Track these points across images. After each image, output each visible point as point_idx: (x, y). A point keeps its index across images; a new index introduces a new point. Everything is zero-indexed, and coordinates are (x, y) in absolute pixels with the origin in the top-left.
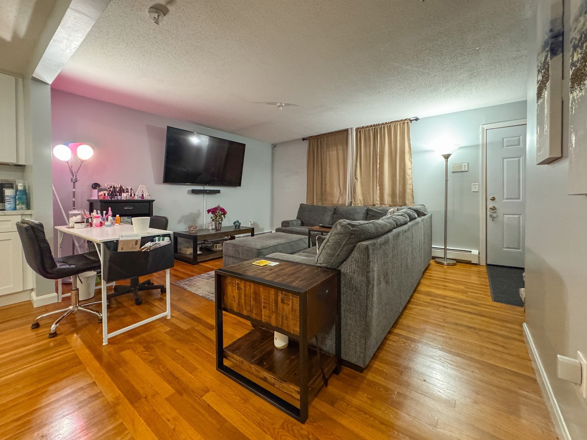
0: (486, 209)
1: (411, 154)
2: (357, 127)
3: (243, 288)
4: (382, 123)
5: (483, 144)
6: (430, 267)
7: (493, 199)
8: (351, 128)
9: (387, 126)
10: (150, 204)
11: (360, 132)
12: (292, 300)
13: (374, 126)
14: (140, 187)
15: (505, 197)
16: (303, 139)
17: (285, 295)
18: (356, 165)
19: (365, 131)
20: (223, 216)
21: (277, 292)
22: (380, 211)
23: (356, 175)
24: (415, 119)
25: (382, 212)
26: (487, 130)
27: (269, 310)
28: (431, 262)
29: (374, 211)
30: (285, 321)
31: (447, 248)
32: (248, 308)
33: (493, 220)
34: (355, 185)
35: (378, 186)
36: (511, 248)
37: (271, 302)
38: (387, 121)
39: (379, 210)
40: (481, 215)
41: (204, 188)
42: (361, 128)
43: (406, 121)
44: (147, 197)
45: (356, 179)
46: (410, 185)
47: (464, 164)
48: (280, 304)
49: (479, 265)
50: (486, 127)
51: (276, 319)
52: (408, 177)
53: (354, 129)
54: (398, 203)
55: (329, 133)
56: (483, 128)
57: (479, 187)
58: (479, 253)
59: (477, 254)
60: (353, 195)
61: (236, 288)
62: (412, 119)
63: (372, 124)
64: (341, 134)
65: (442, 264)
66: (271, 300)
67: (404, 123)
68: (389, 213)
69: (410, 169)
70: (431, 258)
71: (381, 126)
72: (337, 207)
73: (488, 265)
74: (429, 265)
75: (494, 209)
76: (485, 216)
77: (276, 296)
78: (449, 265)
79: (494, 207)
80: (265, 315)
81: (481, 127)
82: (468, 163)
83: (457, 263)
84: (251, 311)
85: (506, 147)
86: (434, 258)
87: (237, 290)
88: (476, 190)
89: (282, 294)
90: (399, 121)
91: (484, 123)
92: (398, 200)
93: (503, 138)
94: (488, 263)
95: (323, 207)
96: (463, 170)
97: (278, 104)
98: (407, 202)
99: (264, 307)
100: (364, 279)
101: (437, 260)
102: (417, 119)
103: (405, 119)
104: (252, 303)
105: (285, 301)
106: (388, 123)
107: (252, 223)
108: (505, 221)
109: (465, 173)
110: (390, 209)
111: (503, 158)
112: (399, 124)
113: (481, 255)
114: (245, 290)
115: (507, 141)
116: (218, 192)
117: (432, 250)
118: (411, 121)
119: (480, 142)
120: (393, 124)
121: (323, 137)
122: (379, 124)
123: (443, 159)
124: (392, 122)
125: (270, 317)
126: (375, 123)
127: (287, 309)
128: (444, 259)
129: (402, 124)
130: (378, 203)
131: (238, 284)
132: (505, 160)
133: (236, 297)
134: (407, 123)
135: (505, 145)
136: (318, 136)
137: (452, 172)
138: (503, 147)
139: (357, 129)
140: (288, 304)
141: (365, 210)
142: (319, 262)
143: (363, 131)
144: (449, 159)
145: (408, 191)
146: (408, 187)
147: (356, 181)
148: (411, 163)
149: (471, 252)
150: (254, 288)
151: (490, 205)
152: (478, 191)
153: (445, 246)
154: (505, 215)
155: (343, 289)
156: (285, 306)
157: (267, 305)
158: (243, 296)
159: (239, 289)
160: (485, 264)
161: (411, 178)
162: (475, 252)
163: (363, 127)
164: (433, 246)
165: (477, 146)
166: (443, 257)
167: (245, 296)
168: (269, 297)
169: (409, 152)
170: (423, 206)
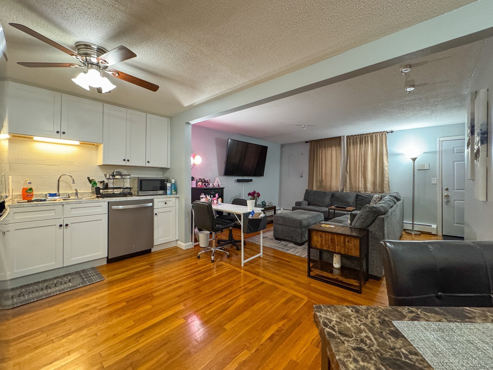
0: (442, 196)
1: (388, 156)
2: (347, 135)
3: (324, 237)
4: (366, 133)
5: (439, 151)
6: (402, 236)
7: (447, 189)
8: (343, 136)
9: (370, 136)
10: (222, 190)
11: (350, 139)
12: (354, 241)
13: (360, 135)
14: (216, 179)
15: (455, 188)
16: (306, 142)
17: (350, 239)
18: (347, 163)
19: (353, 138)
20: (257, 198)
21: (345, 238)
22: (367, 196)
23: (346, 169)
24: (390, 131)
25: (368, 197)
26: (442, 141)
27: (340, 246)
28: (403, 233)
29: (362, 196)
30: (350, 251)
31: (414, 223)
32: (327, 246)
33: (447, 204)
34: (346, 177)
35: (363, 178)
36: (459, 224)
37: (341, 243)
38: (370, 132)
39: (365, 195)
40: (438, 199)
41: (243, 178)
42: (350, 136)
43: (384, 133)
44: (221, 186)
45: (347, 172)
46: (387, 178)
47: (426, 165)
48: (347, 243)
49: (437, 235)
50: (441, 139)
51: (344, 250)
52: (385, 172)
53: (346, 137)
54: (378, 190)
55: (326, 139)
56: (440, 140)
57: (437, 181)
58: (437, 227)
59: (436, 228)
60: (345, 184)
61: (320, 237)
62: (388, 131)
63: (359, 134)
64: (336, 139)
65: (411, 234)
66: (341, 242)
67: (382, 134)
68: (374, 198)
69: (387, 166)
70: (403, 230)
71: (366, 136)
72: (334, 193)
73: (443, 235)
74: (402, 234)
75: (447, 196)
76: (441, 201)
77: (345, 239)
78: (415, 235)
79: (448, 195)
80: (337, 249)
81: (438, 139)
82: (429, 164)
83: (421, 234)
84: (329, 247)
85: (455, 153)
86: (405, 230)
87: (320, 238)
88: (434, 183)
89: (348, 238)
90: (379, 133)
91: (440, 137)
92: (378, 189)
93: (454, 148)
94: (443, 234)
95: (323, 192)
96: (425, 169)
97: (303, 126)
98: (385, 190)
99: (337, 245)
100: (381, 234)
101: (406, 231)
102: (392, 132)
103: (383, 131)
104: (330, 244)
105: (350, 242)
106: (371, 134)
107: (269, 202)
108: (456, 205)
109: (427, 170)
110: (374, 195)
111: (454, 162)
112: (379, 134)
113: (438, 229)
114: (325, 238)
115: (456, 149)
116: (251, 180)
117: (403, 225)
118: (388, 133)
119: (438, 150)
120: (374, 135)
121: (322, 141)
122: (364, 134)
123: (412, 161)
124: (373, 133)
125: (341, 249)
126: (361, 133)
127: (351, 245)
128: (411, 231)
129: (381, 135)
130: (363, 190)
131: (321, 235)
132: (455, 163)
133: (320, 242)
134: (385, 134)
135: (455, 152)
136: (318, 140)
137: (418, 170)
138: (454, 153)
139: (348, 137)
140: (351, 243)
141: (355, 196)
142: (355, 226)
143: (352, 138)
144: (415, 161)
145: (386, 182)
146: (386, 179)
147: (347, 174)
148: (388, 162)
149: (431, 226)
150: (331, 237)
151: (445, 193)
152: (436, 183)
153: (413, 222)
154: (455, 201)
155: (370, 239)
156: (350, 244)
157: (339, 244)
158: (324, 241)
159: (321, 237)
160: (441, 235)
161: (388, 173)
162: (434, 226)
163: (352, 135)
164: (404, 222)
165: (436, 152)
166: (412, 229)
167: (325, 240)
168: (340, 240)
169: (386, 154)
170: (398, 194)
